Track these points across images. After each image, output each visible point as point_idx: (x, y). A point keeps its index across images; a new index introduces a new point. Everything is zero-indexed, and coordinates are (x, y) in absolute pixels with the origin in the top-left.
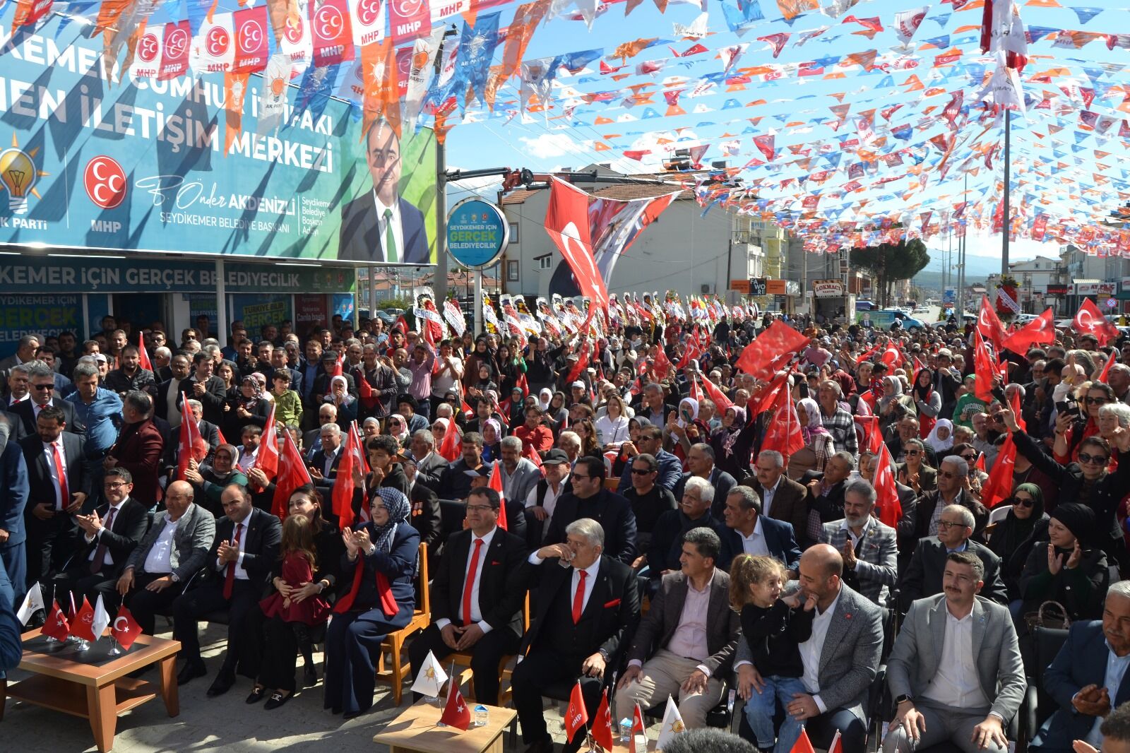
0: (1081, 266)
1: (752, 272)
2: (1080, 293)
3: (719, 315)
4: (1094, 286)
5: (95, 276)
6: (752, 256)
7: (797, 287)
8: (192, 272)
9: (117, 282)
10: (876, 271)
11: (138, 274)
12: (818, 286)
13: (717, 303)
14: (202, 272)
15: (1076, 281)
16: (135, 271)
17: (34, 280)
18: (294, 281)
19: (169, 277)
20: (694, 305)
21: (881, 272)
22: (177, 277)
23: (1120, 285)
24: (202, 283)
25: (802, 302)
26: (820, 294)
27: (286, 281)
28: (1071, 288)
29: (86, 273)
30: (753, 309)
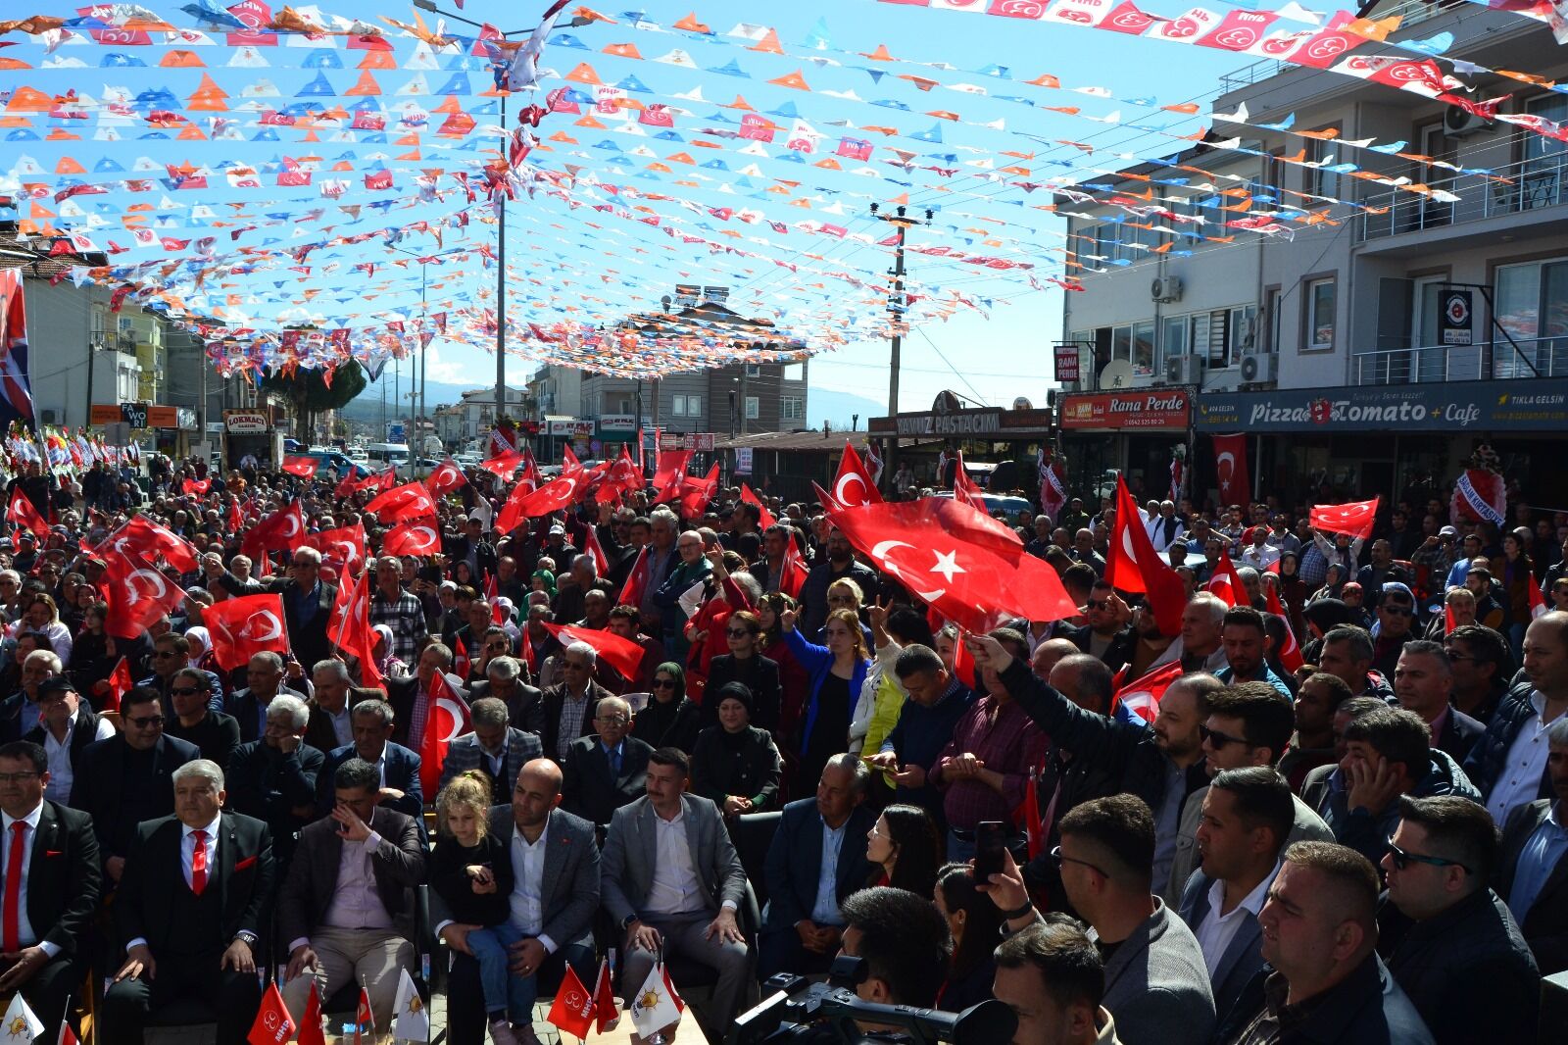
0: (552, 400)
1: (123, 392)
2: (554, 433)
3: (88, 460)
4: (570, 425)
6: (124, 370)
7: (193, 418)
10: (294, 397)
12: (232, 417)
13: (84, 441)
15: (548, 418)
20: (52, 443)
21: (302, 398)
23: (598, 424)
25: (201, 439)
26: (233, 428)
28: (543, 426)
30: (130, 448)
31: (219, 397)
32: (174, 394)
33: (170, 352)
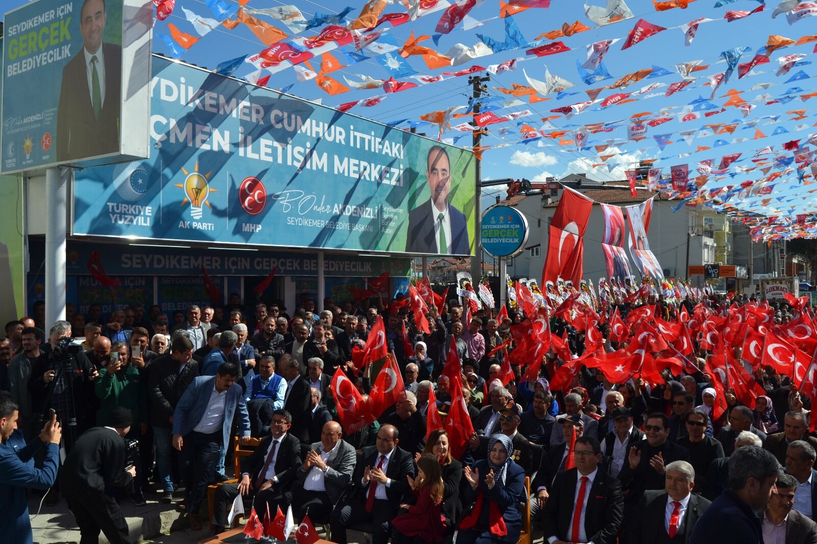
1: (706, 259)
3: (683, 294)
5: (234, 263)
6: (706, 246)
7: (745, 271)
8: (298, 260)
9: (248, 268)
11: (262, 262)
13: (681, 285)
14: (305, 261)
16: (260, 260)
17: (194, 266)
18: (368, 267)
19: (283, 264)
20: (664, 287)
22: (288, 264)
24: (305, 269)
25: (750, 283)
27: (362, 268)
29: (228, 261)
30: (708, 290)
31: (763, 259)
32: (737, 258)
33: (735, 235)
